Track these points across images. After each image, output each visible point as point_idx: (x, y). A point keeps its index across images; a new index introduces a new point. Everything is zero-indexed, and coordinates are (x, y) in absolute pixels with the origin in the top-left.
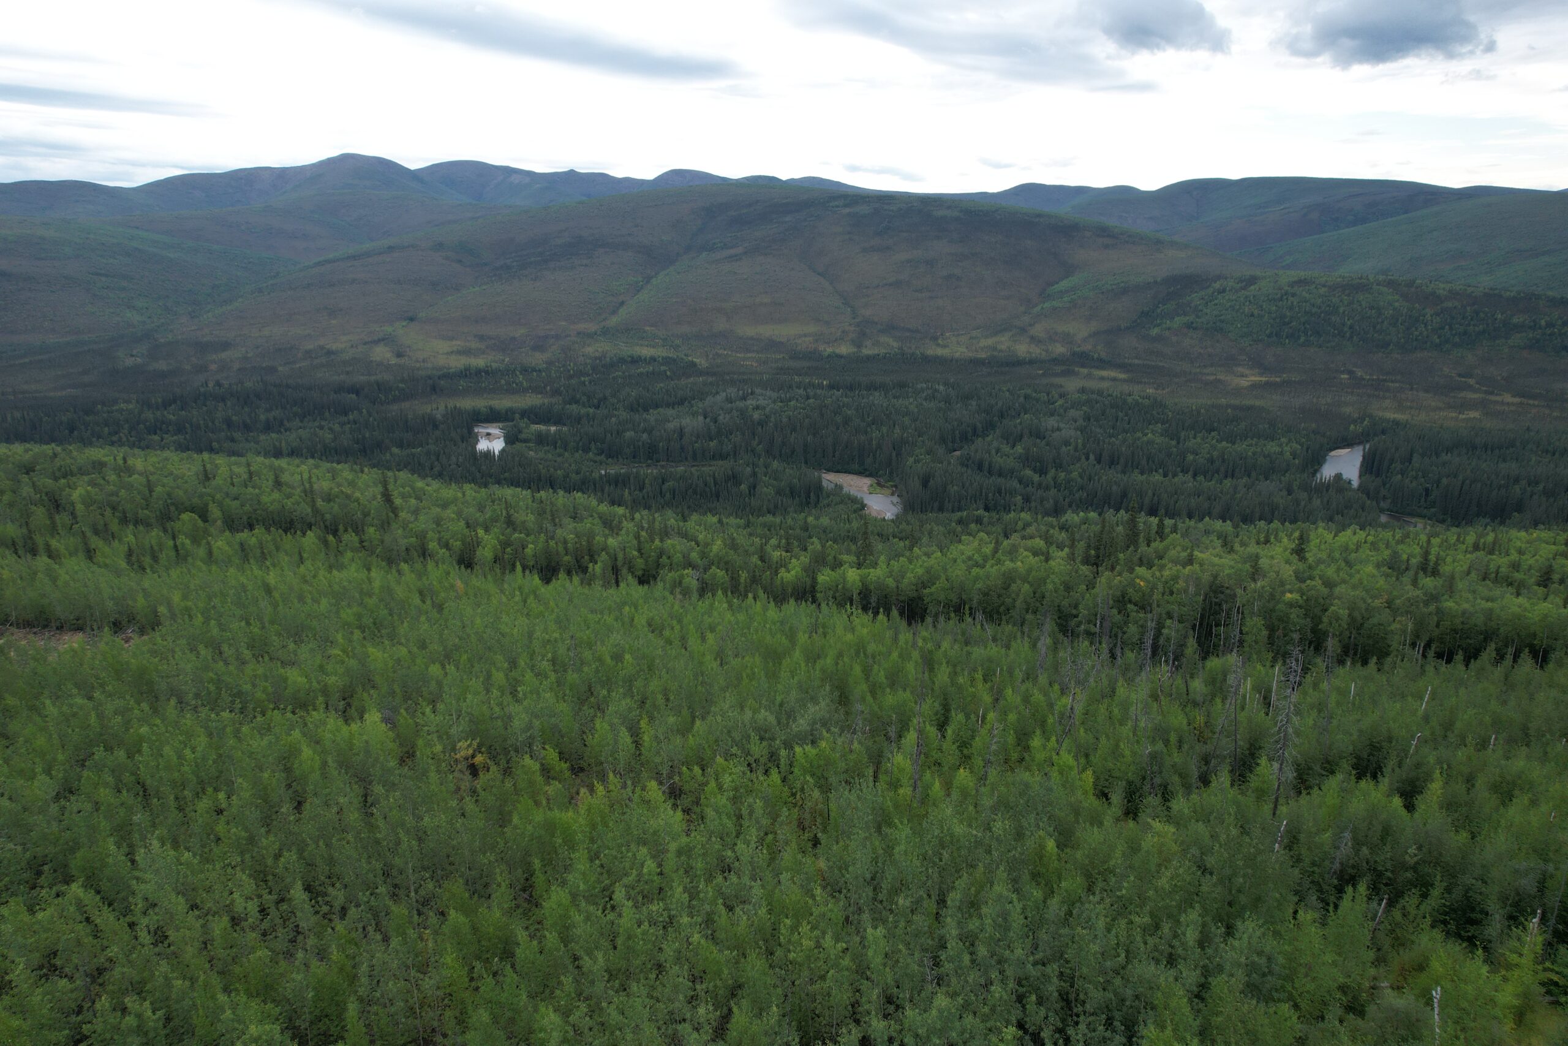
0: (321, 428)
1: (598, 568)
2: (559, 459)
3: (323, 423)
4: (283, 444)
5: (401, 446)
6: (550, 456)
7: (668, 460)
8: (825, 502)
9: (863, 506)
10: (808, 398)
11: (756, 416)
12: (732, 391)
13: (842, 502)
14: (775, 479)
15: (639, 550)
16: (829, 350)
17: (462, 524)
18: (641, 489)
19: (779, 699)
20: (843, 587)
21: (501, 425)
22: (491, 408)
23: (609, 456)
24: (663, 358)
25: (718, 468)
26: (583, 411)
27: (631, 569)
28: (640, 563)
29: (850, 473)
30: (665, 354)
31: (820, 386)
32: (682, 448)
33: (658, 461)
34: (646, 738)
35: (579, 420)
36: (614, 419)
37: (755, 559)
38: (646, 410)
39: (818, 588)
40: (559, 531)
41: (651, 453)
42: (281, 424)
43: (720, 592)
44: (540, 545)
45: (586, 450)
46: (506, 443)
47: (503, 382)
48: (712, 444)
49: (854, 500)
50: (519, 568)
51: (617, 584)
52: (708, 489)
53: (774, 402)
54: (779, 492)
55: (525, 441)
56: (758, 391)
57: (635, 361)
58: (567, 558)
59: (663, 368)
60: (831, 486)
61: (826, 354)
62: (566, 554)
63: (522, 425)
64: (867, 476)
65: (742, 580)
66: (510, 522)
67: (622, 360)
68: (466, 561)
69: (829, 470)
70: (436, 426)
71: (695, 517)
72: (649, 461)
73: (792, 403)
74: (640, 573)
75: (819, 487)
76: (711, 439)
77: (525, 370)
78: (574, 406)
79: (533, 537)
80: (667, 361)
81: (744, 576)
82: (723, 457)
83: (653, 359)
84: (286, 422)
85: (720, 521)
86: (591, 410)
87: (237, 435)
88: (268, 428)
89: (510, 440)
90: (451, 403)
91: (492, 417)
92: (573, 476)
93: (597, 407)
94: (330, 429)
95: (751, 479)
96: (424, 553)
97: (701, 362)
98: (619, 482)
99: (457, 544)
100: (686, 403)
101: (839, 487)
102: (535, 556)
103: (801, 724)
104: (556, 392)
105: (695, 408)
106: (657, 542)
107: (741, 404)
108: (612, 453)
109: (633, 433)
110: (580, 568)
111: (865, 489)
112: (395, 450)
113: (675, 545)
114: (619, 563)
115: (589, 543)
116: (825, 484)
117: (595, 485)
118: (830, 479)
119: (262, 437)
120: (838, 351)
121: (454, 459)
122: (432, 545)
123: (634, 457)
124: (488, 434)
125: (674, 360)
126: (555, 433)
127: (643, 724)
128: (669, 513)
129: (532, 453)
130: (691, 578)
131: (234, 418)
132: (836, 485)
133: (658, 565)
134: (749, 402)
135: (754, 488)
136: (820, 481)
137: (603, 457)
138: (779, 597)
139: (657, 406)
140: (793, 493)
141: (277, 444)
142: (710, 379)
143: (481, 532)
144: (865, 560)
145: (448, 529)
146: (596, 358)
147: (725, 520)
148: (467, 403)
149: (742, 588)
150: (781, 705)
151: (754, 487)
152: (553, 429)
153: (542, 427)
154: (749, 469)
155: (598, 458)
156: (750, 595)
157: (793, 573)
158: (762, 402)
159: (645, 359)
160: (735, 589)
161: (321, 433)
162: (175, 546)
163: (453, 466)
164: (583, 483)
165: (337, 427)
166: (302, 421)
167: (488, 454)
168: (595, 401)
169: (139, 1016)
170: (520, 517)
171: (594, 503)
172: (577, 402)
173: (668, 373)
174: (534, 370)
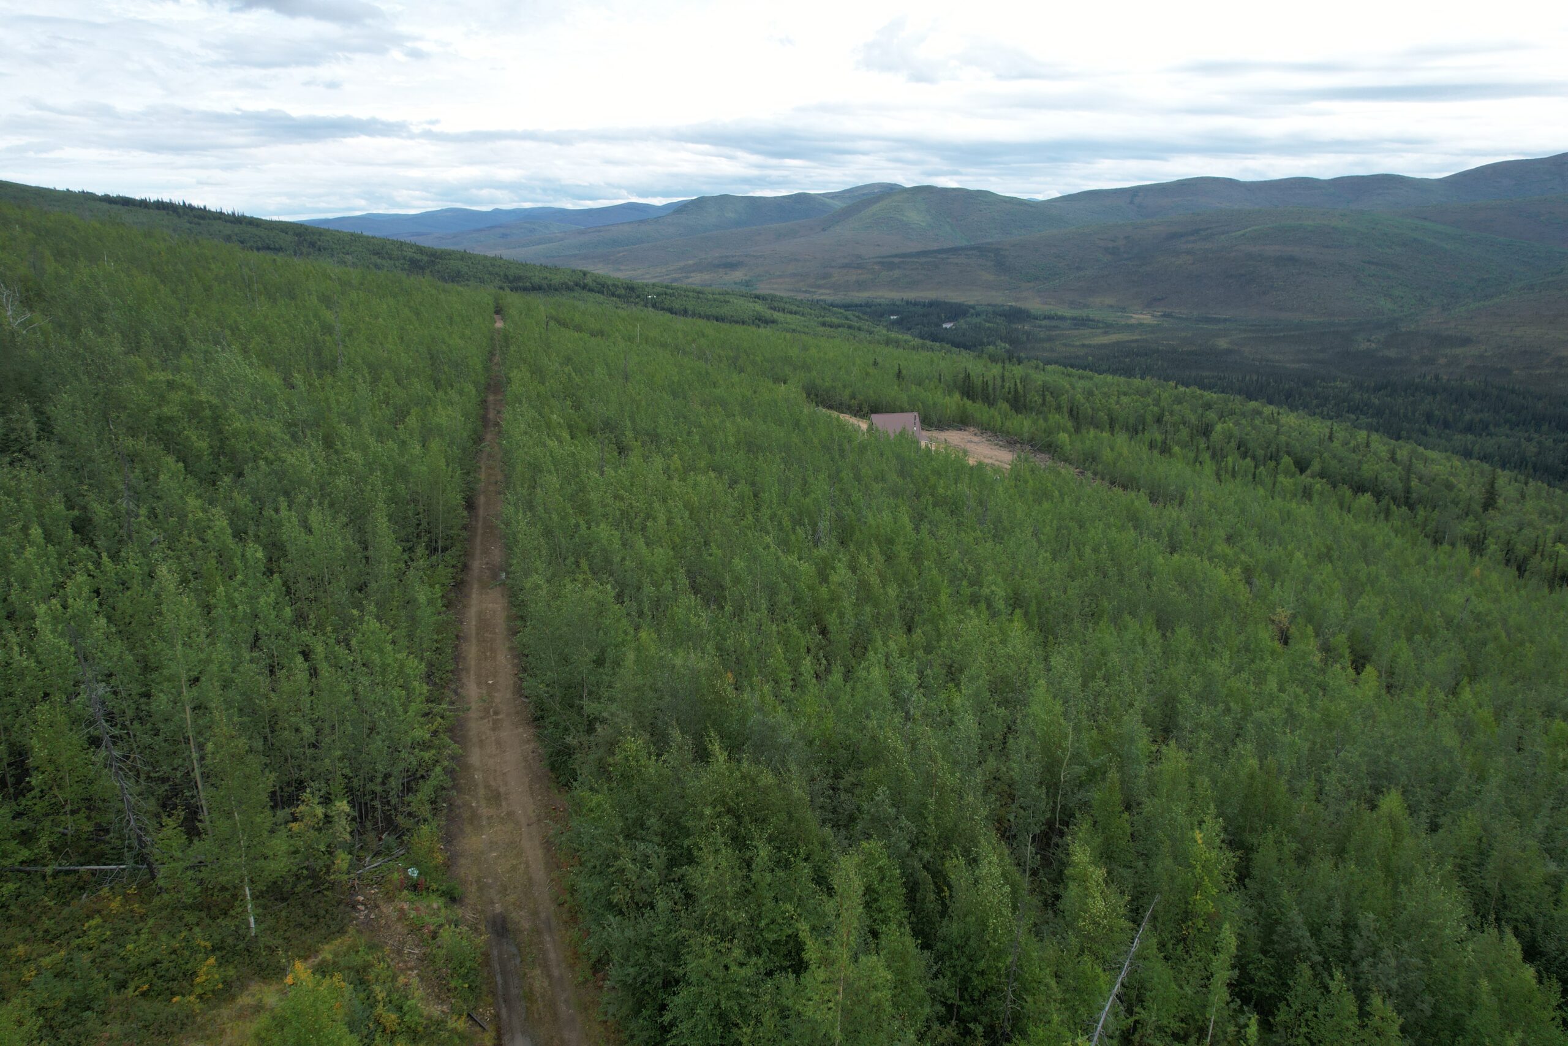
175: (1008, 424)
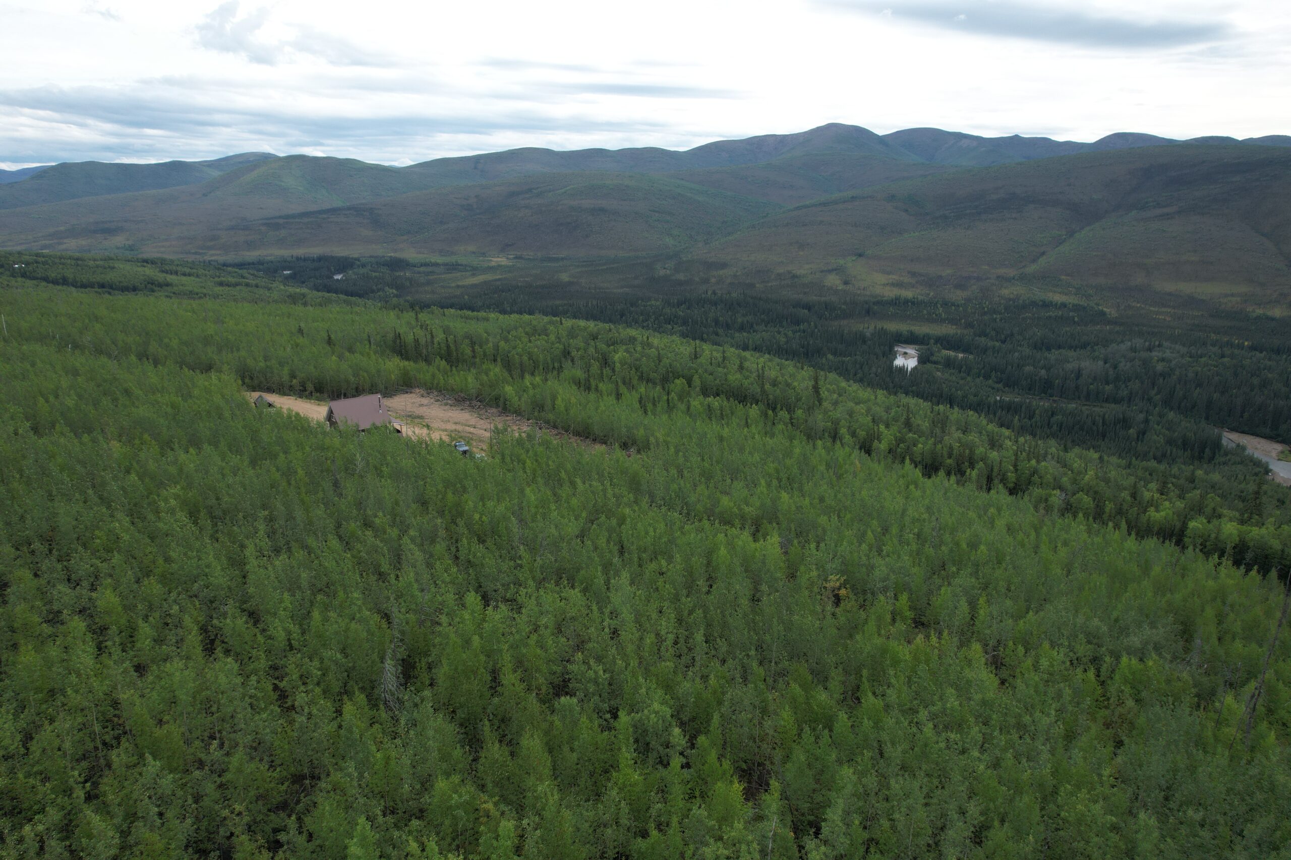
0: (779, 333)
1: (974, 473)
2: (961, 382)
3: (781, 329)
4: (750, 342)
5: (835, 354)
6: (954, 378)
7: (1061, 397)
8: (1223, 459)
9: (1267, 471)
10: (1223, 356)
11: (1160, 367)
12: (1138, 342)
13: (1241, 463)
14: (1168, 429)
15: (1015, 466)
16: (1259, 311)
17: (870, 418)
18: (1030, 418)
19: (1115, 614)
20: (1216, 538)
21: (917, 347)
22: (912, 333)
23: (1007, 385)
24: (1074, 305)
25: (1111, 410)
26: (990, 344)
27: (1004, 480)
28: (1011, 476)
29: (1257, 435)
30: (1076, 302)
31: (1241, 347)
32: (1077, 387)
33: (1051, 396)
34: (982, 612)
35: (985, 350)
36: (1016, 354)
37: (1125, 495)
38: (1049, 349)
39: (1188, 532)
40: (946, 438)
41: (1046, 388)
42: (752, 326)
43: (1081, 515)
44: (928, 447)
45: (987, 377)
46: (919, 361)
47: (925, 312)
48: (1107, 388)
49: (1257, 463)
50: (907, 461)
51: (989, 490)
52: (1095, 428)
53: (1182, 356)
54: (1170, 442)
55: (935, 363)
56: (1166, 344)
57: (1046, 305)
58: (949, 461)
59: (1071, 314)
60: (1232, 445)
61: (1254, 315)
62: (950, 457)
63: (935, 349)
64: (1278, 442)
65: (1107, 510)
66: (908, 424)
67: (1034, 304)
68: (866, 448)
69: (1233, 429)
70: (864, 342)
71: (1077, 450)
72: (1043, 395)
73: (1203, 360)
74: (1011, 485)
75: (1216, 445)
76: (1108, 383)
77: (945, 304)
78: (983, 339)
79: (924, 438)
80: (1077, 308)
81: (1109, 507)
82: (1117, 401)
83: (1064, 305)
84: (755, 326)
85: (1101, 458)
86: (997, 344)
87: (720, 331)
88: (742, 328)
89: (922, 360)
90: (880, 325)
91: (911, 340)
92: (972, 397)
93: (1004, 342)
94: (785, 334)
95: (1142, 426)
96: (835, 436)
97: (1111, 312)
98: (1010, 408)
99: (862, 434)
100: (1089, 348)
101: (1241, 448)
102: (922, 454)
103: (1135, 641)
104: (969, 325)
105: (1097, 353)
106: (1033, 462)
107: (1144, 355)
108: (1010, 383)
109: (1032, 368)
110: (959, 471)
111: (1274, 454)
112: (830, 357)
113: (1049, 467)
114: (994, 474)
115: (972, 452)
116: (1224, 442)
117: (989, 408)
118: (1230, 439)
119: (737, 335)
120: (1270, 313)
121: (874, 369)
122: (843, 431)
123: (1030, 389)
124: (905, 353)
125: (1085, 308)
126: (962, 359)
127: (982, 601)
128: (1052, 442)
129: (939, 374)
130: (1057, 498)
131: (721, 319)
132: (1238, 445)
133: (1029, 482)
134: (1154, 354)
135: (1144, 434)
136: (1220, 438)
137: (1000, 386)
138: (1141, 531)
139: (1059, 347)
140: (1185, 444)
141: (746, 340)
142: (1117, 328)
143: (882, 427)
144: (1250, 518)
145: (857, 421)
146: (1010, 300)
147: (1106, 458)
148: (893, 327)
149: (1105, 517)
150: (1117, 620)
151: (1142, 434)
152: (961, 355)
153: (952, 353)
154: (1141, 417)
155: (997, 386)
156: (1111, 524)
157: (1163, 514)
158: (1168, 354)
159: (1056, 304)
160: (1098, 515)
161: (778, 336)
162: (668, 400)
163: (872, 375)
164: (979, 405)
165: (790, 334)
166: (766, 326)
167: (902, 370)
168: (1003, 336)
169: (596, 672)
170: (917, 421)
171: (984, 422)
172: (986, 335)
173: (1076, 319)
174: (953, 304)
175: (451, 381)
